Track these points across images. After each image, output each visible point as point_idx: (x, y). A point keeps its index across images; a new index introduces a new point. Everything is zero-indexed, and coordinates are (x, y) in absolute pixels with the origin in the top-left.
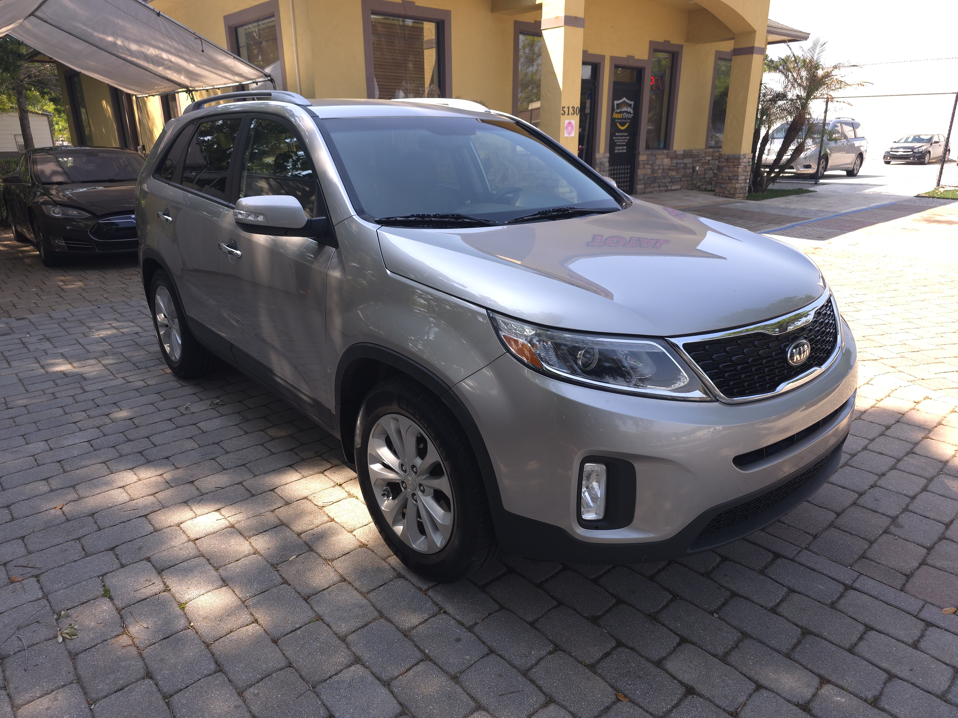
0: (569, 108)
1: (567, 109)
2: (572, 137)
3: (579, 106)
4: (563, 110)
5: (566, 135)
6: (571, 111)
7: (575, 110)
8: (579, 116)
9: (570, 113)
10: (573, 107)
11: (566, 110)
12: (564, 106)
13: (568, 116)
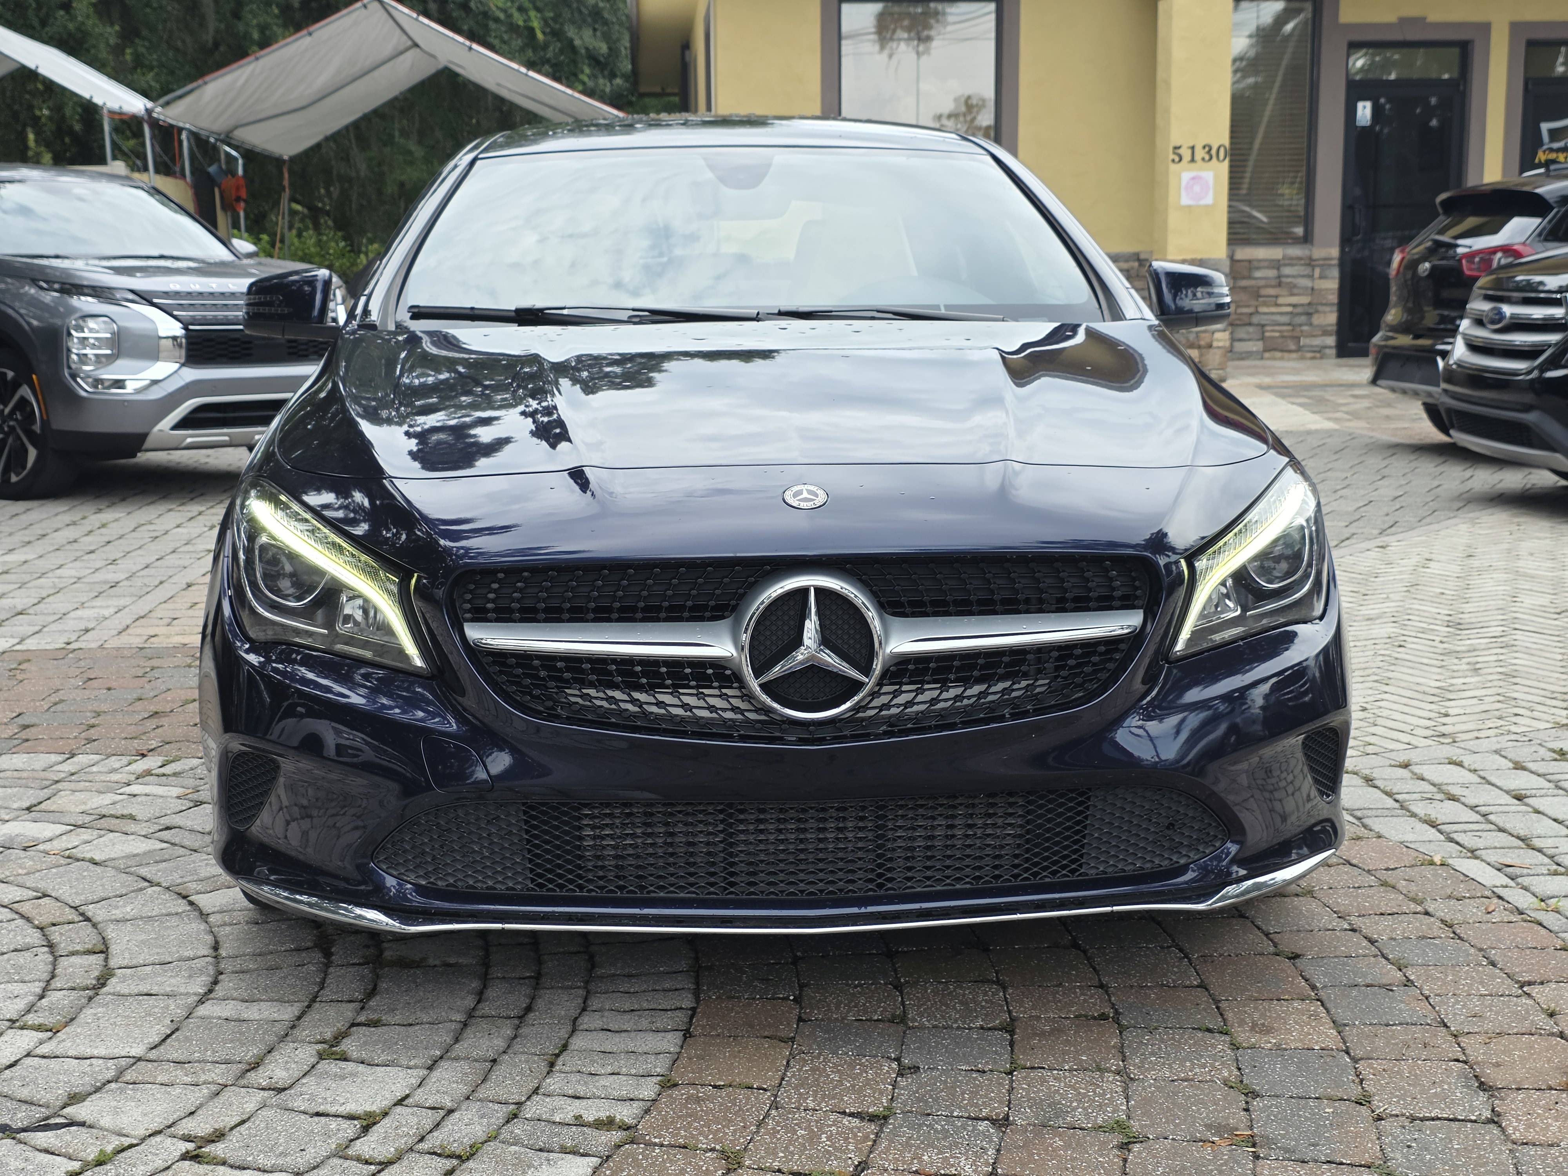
0: (1193, 148)
1: (1190, 151)
2: (1207, 206)
3: (1226, 141)
4: (1174, 153)
5: (1185, 200)
6: (1200, 153)
7: (1214, 152)
8: (1226, 164)
9: (1198, 157)
10: (1208, 148)
11: (1186, 154)
12: (1178, 145)
13: (1193, 165)
